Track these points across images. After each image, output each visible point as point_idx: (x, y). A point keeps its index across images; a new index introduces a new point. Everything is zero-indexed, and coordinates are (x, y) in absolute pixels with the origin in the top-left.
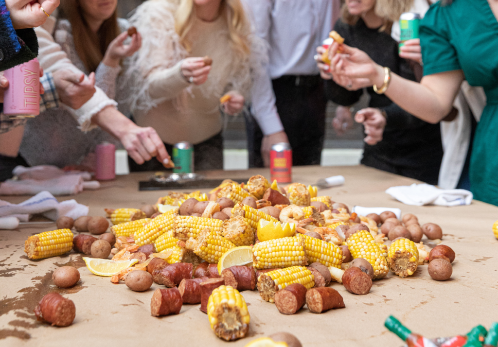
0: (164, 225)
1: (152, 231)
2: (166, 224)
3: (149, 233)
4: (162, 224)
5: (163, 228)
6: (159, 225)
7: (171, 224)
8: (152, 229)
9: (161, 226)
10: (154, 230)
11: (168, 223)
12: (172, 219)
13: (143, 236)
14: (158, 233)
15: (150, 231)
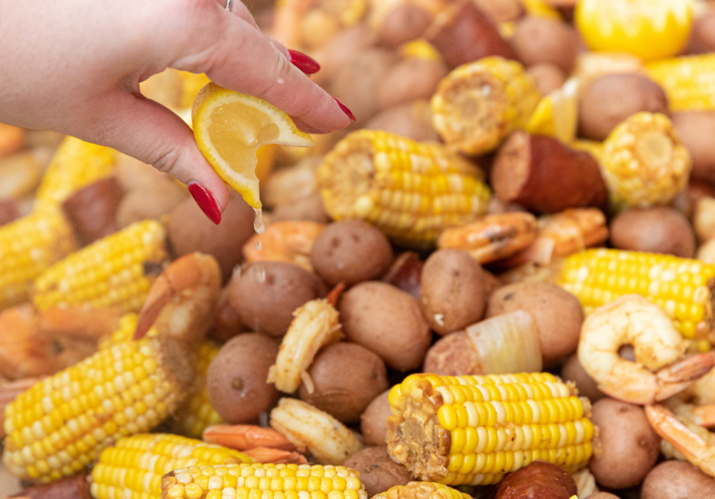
0: (117, 400)
1: (73, 425)
2: (127, 396)
3: (65, 432)
4: (109, 398)
5: (115, 411)
6: (100, 402)
7: (144, 394)
8: (75, 417)
9: (107, 405)
10: (83, 420)
11: (135, 390)
12: (147, 376)
13: (41, 440)
14: (99, 433)
15: (65, 422)
